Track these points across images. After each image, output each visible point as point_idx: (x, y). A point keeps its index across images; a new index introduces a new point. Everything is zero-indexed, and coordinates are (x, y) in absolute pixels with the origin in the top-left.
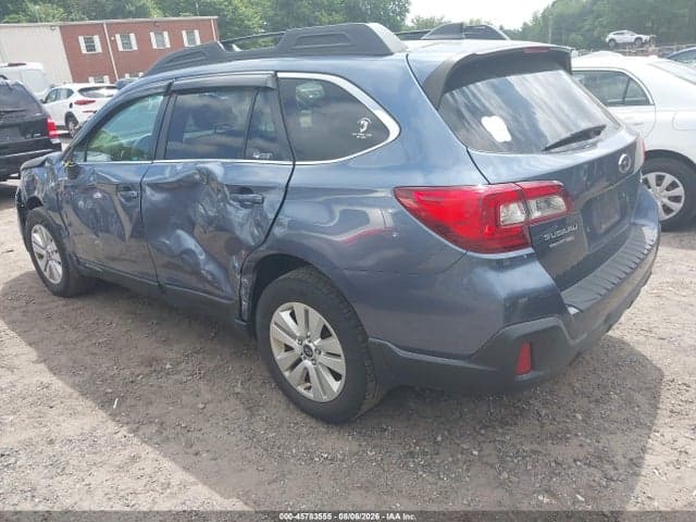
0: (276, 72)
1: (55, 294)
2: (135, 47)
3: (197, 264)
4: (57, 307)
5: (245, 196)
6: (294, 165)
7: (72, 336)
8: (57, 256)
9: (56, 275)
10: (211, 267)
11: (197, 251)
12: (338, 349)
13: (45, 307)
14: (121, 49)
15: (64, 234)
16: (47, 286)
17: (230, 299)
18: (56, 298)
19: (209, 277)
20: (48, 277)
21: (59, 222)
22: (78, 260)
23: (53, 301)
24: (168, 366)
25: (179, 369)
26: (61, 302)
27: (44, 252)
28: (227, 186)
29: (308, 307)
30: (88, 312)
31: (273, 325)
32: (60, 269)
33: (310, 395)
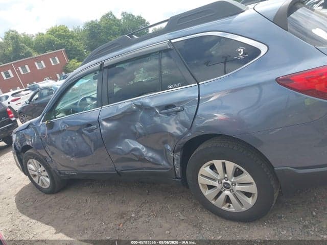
0: (170, 40)
1: (46, 193)
2: (29, 71)
3: (142, 154)
4: (51, 200)
5: (170, 110)
6: (198, 85)
7: (69, 213)
8: (46, 173)
9: (46, 183)
10: (150, 154)
11: (140, 148)
12: (250, 179)
13: (45, 202)
14: (22, 73)
15: (49, 160)
16: (41, 191)
17: (167, 169)
18: (49, 196)
19: (151, 160)
20: (41, 186)
21: (45, 154)
22: (60, 172)
23: (47, 198)
24: (133, 215)
25: (140, 215)
26: (53, 196)
27: (36, 173)
28: (156, 107)
29: (224, 161)
30: (70, 198)
31: (199, 177)
32: (48, 180)
33: (232, 209)
